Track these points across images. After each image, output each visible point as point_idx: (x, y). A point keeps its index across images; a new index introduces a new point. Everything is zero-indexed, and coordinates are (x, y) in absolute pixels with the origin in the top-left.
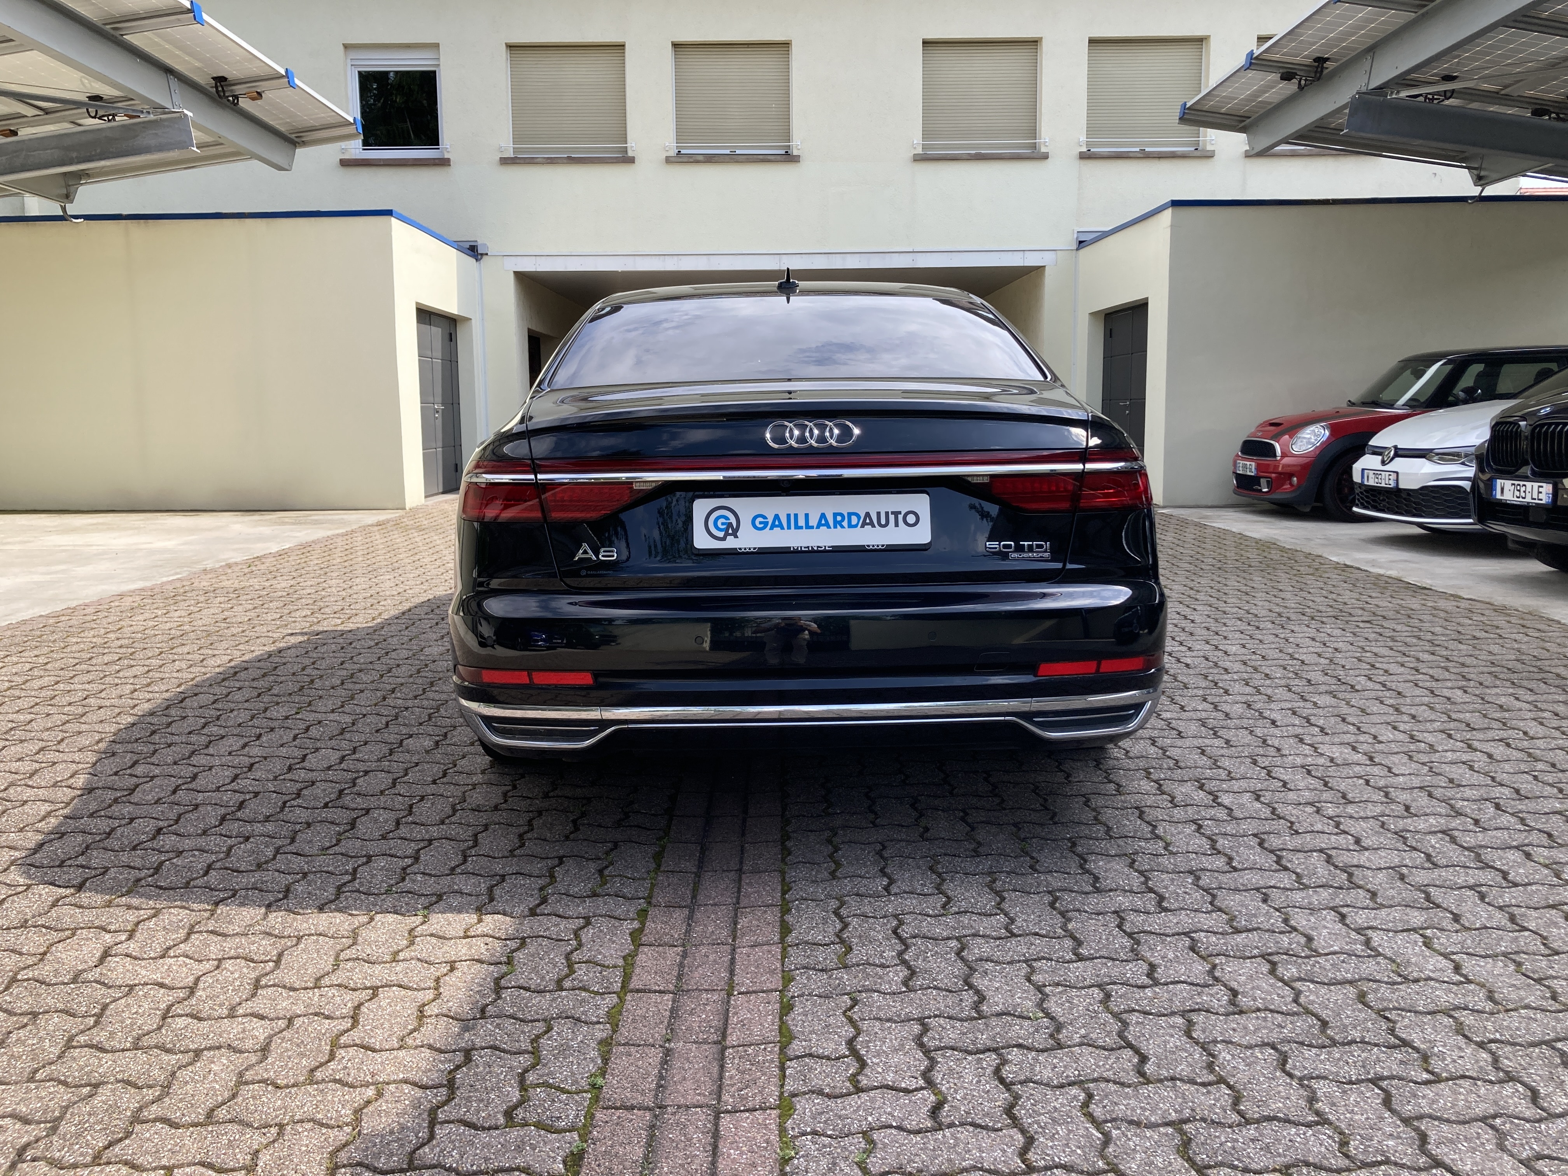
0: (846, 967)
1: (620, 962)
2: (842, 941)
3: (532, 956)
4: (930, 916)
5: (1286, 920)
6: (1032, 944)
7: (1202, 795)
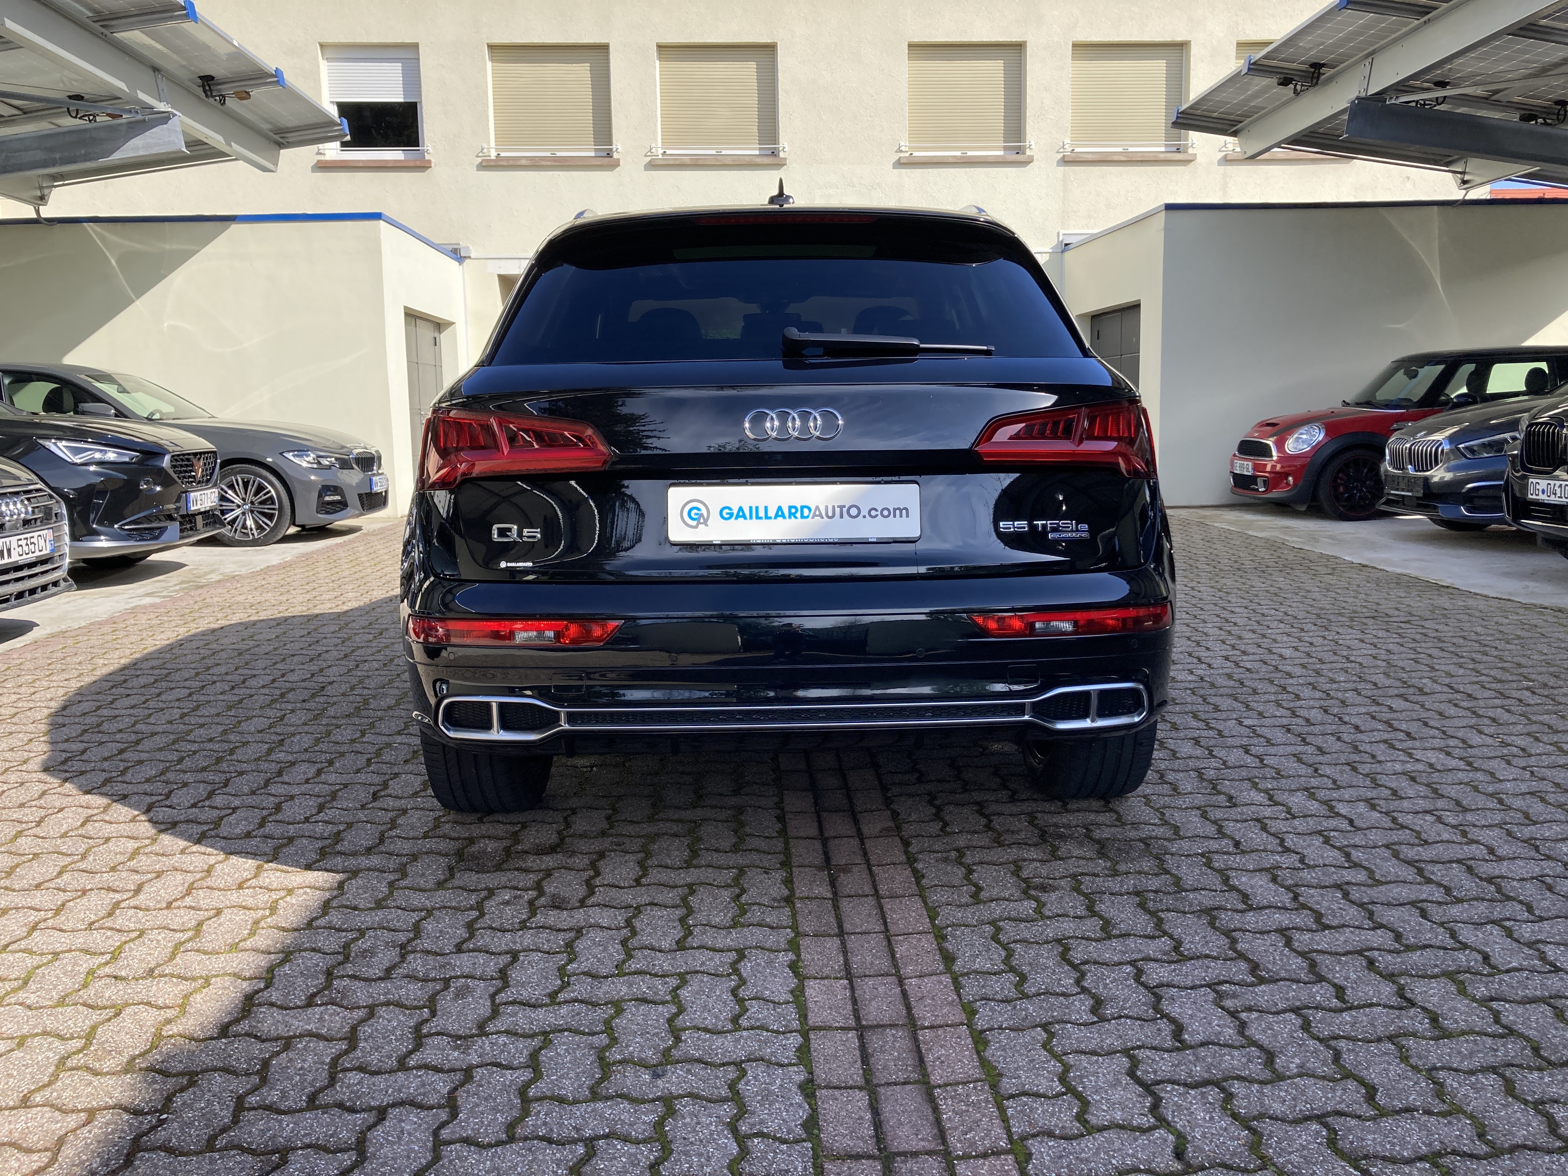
0: (1027, 997)
1: (790, 998)
2: (1012, 969)
4: (1095, 940)
5: (1453, 935)
6: (1208, 967)
7: (1316, 805)
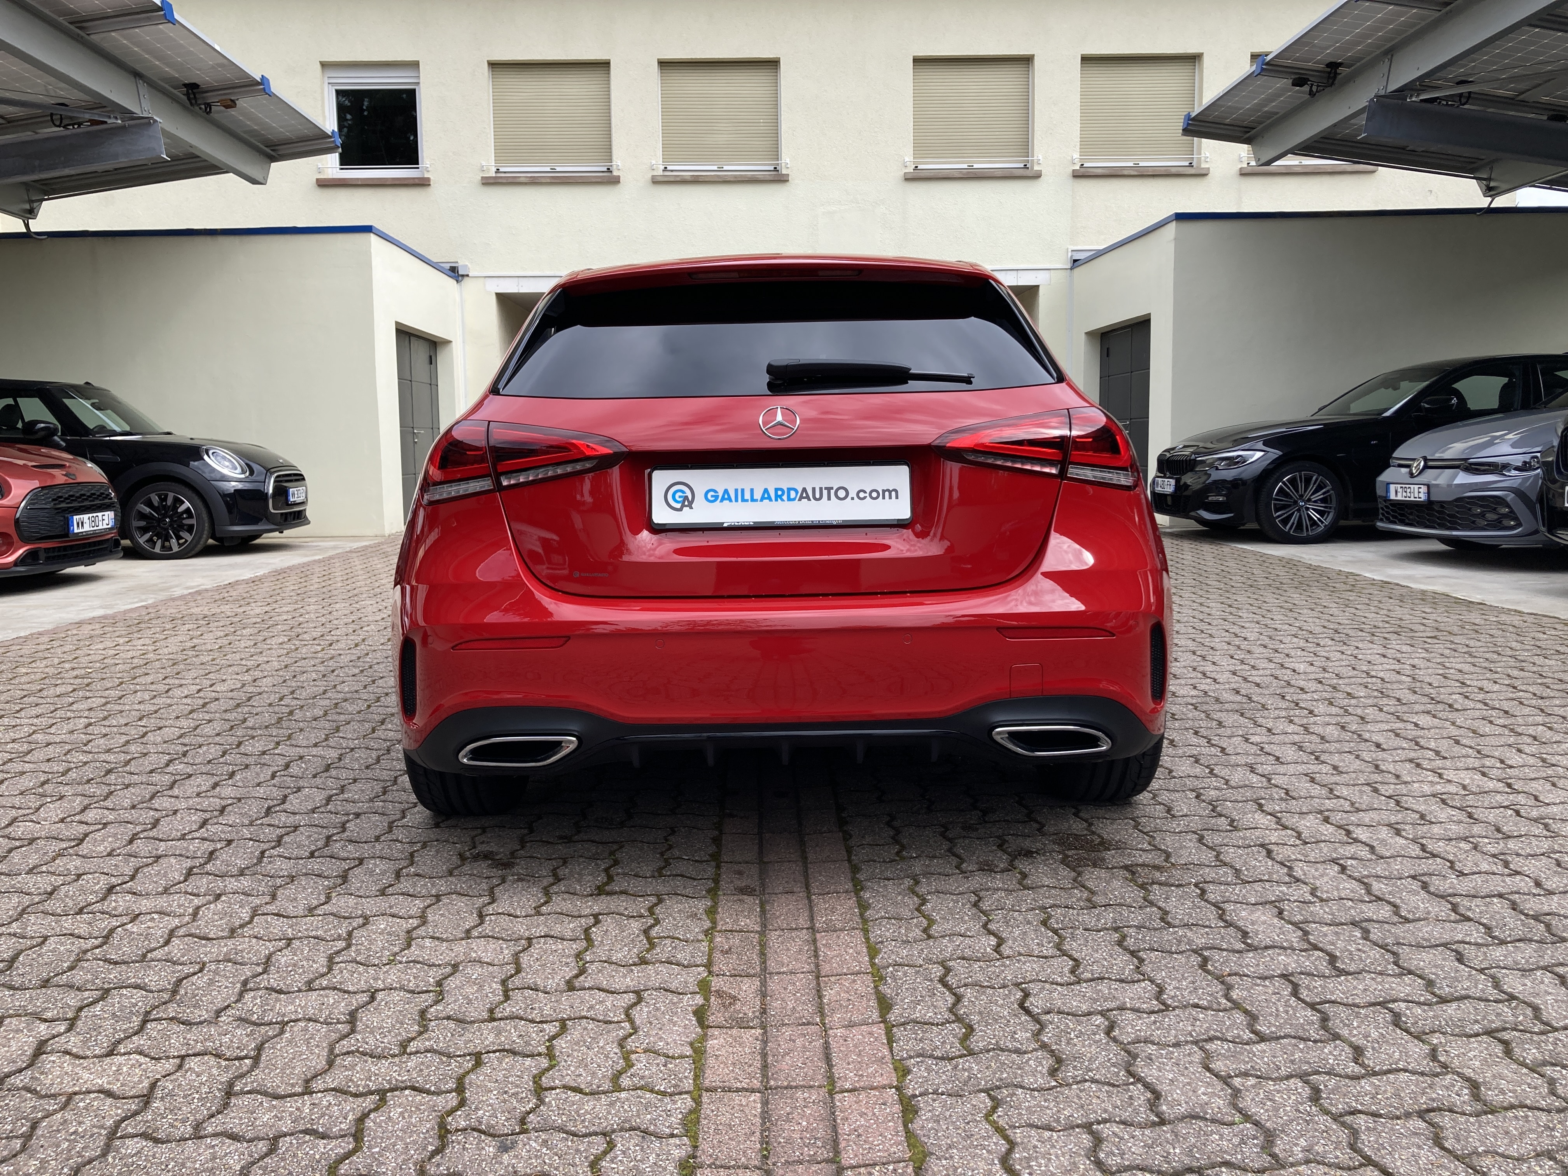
1: (688, 1051)
2: (959, 1019)
3: (577, 1043)
4: (1061, 985)
5: (1497, 985)
6: (1195, 1019)
7: (1331, 829)
